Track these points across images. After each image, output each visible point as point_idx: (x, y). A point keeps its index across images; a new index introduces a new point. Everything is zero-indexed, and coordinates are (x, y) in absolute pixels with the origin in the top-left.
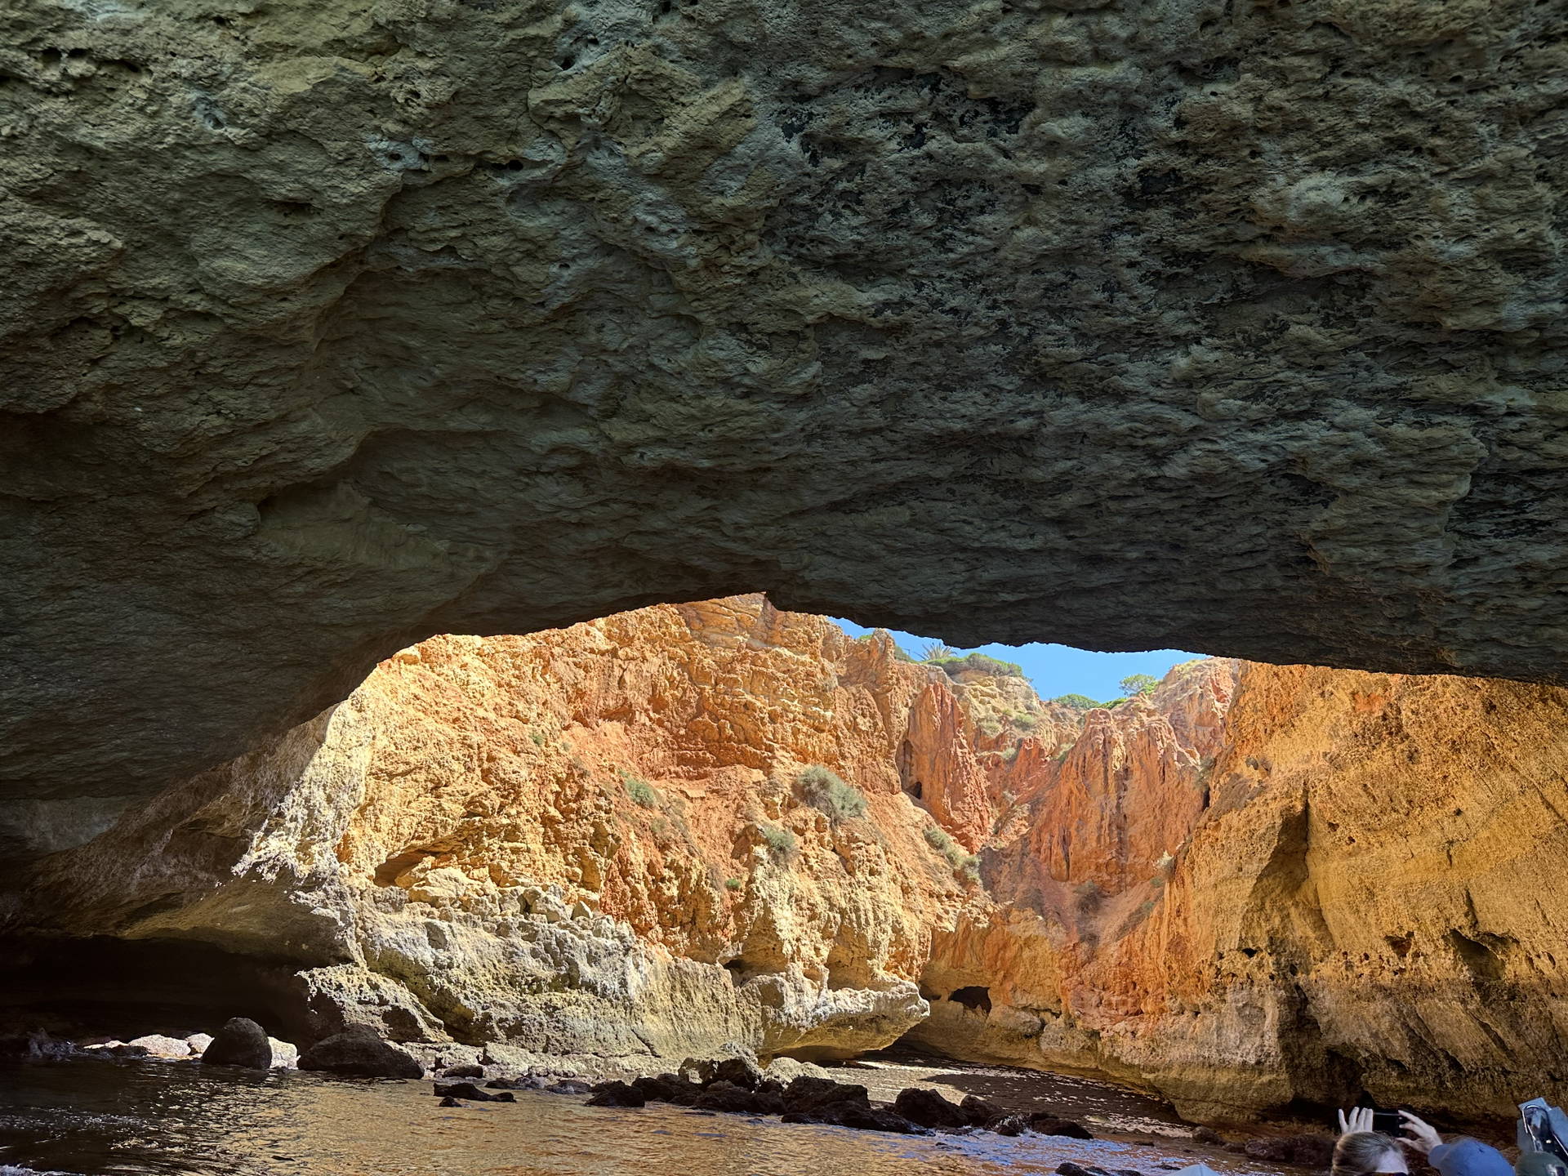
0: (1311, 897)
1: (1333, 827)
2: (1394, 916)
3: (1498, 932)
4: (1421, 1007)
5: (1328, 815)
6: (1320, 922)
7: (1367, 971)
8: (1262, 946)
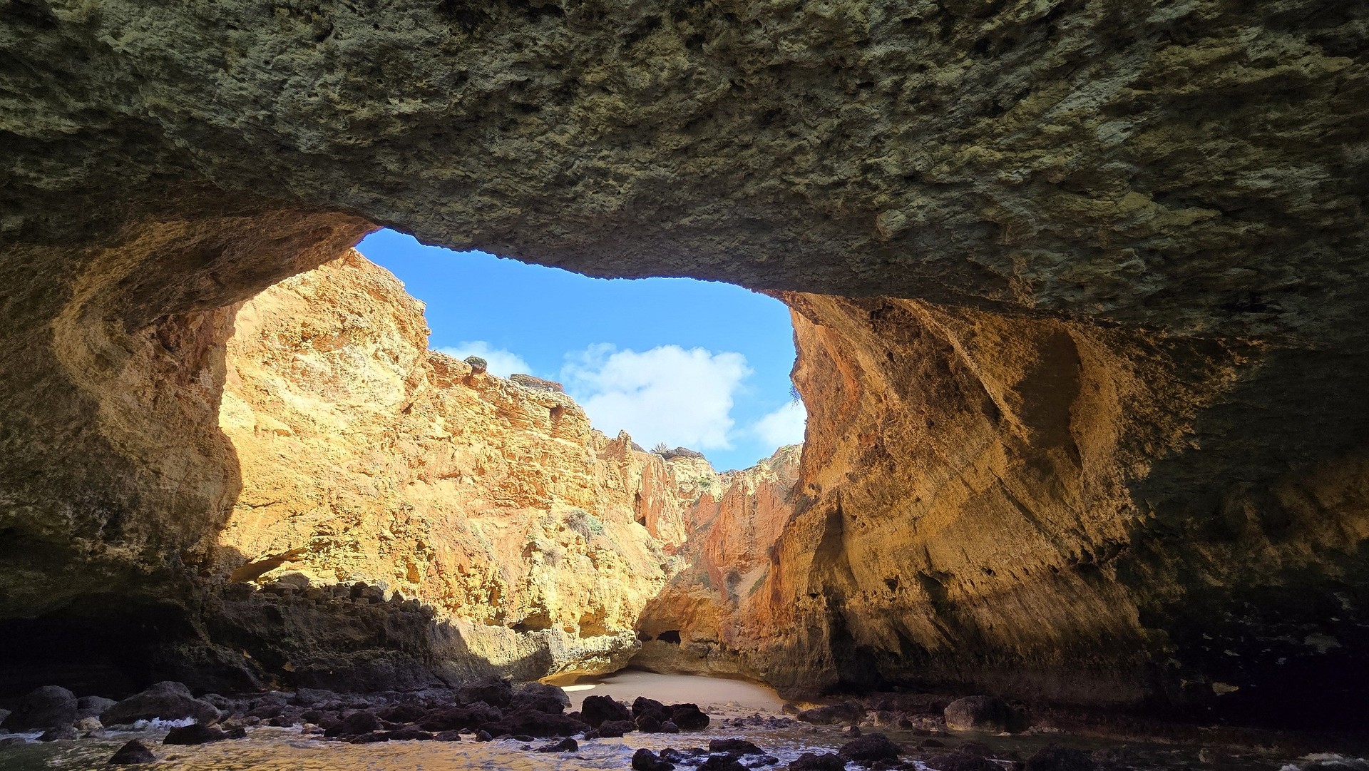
0: (845, 561)
1: (854, 517)
2: (887, 567)
3: (943, 570)
4: (906, 619)
5: (851, 511)
6: (850, 575)
7: (875, 601)
8: (820, 591)
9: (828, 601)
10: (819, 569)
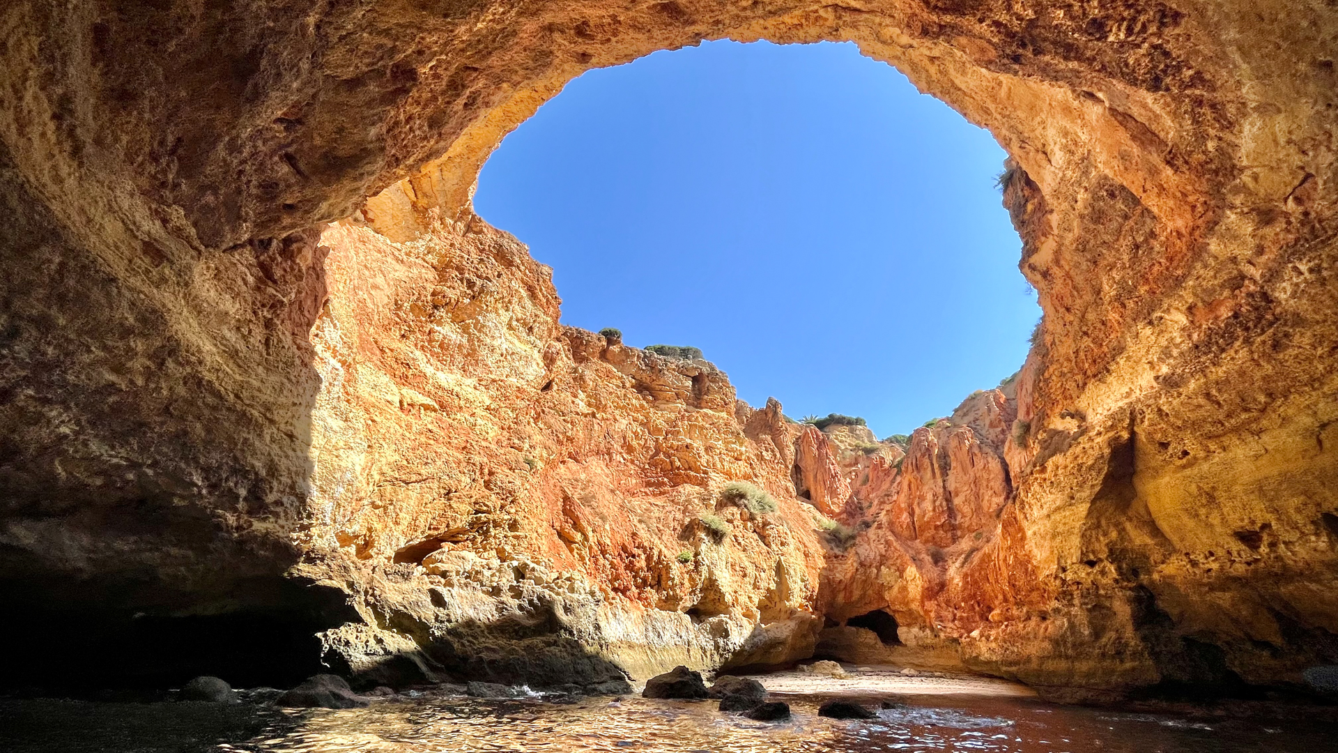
0: (1142, 511)
1: (1164, 446)
2: (1243, 513)
5: (1158, 435)
6: (1155, 531)
7: (1214, 565)
8: (1103, 556)
9: (1119, 569)
10: (1098, 526)
